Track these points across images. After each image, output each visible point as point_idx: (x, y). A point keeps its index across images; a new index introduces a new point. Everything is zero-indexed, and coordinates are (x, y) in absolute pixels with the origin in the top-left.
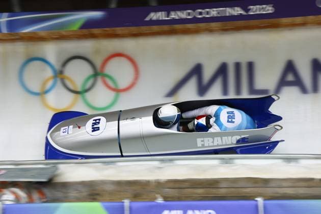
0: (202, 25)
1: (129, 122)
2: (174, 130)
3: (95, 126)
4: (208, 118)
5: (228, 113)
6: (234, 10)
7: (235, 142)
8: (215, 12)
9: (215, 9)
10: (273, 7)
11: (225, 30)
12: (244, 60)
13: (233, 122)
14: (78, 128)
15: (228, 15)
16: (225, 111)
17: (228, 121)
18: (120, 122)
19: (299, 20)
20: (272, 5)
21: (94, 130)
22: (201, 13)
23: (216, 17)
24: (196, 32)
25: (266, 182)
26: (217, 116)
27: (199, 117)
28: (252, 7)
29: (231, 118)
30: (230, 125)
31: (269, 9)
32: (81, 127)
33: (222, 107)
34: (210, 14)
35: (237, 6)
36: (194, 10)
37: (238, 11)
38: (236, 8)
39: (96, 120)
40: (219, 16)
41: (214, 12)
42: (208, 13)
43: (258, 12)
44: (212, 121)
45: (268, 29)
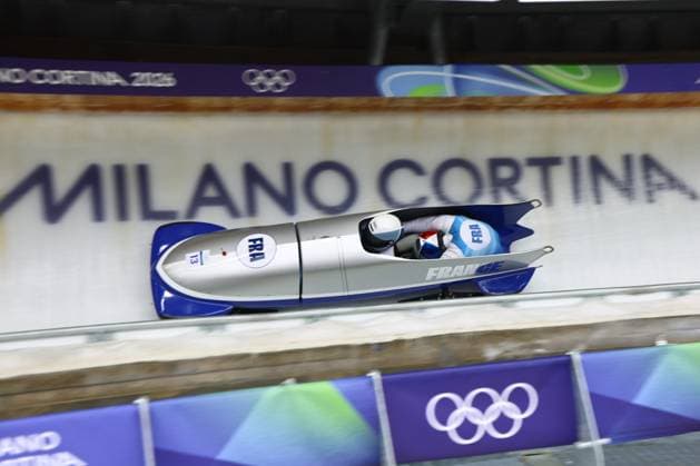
0: (46, 97)
1: (319, 242)
2: (388, 256)
3: (255, 252)
4: (441, 235)
5: (471, 227)
6: (106, 76)
7: (473, 272)
8: (70, 77)
9: (68, 72)
10: (174, 76)
11: (92, 109)
12: (131, 161)
13: (481, 242)
14: (221, 255)
15: (94, 83)
16: (466, 225)
17: (474, 241)
18: (302, 243)
19: (217, 101)
20: (171, 74)
21: (254, 257)
22: (40, 77)
23: (71, 86)
24: (36, 108)
25: (171, 366)
26: (454, 231)
27: (426, 234)
28: (137, 74)
29: (476, 236)
30: (475, 247)
31: (167, 81)
32: (229, 254)
33: (460, 218)
34: (60, 79)
35: (111, 70)
36: (28, 69)
37: (111, 79)
38: (109, 74)
39: (254, 241)
40: (78, 83)
41: (67, 77)
42: (55, 77)
43: (149, 84)
44: (447, 239)
45: (170, 113)
